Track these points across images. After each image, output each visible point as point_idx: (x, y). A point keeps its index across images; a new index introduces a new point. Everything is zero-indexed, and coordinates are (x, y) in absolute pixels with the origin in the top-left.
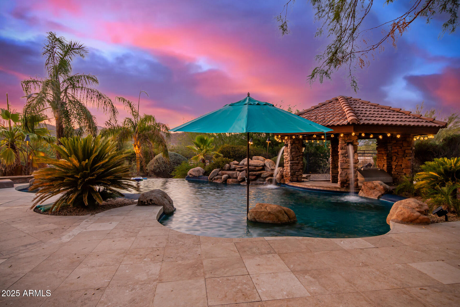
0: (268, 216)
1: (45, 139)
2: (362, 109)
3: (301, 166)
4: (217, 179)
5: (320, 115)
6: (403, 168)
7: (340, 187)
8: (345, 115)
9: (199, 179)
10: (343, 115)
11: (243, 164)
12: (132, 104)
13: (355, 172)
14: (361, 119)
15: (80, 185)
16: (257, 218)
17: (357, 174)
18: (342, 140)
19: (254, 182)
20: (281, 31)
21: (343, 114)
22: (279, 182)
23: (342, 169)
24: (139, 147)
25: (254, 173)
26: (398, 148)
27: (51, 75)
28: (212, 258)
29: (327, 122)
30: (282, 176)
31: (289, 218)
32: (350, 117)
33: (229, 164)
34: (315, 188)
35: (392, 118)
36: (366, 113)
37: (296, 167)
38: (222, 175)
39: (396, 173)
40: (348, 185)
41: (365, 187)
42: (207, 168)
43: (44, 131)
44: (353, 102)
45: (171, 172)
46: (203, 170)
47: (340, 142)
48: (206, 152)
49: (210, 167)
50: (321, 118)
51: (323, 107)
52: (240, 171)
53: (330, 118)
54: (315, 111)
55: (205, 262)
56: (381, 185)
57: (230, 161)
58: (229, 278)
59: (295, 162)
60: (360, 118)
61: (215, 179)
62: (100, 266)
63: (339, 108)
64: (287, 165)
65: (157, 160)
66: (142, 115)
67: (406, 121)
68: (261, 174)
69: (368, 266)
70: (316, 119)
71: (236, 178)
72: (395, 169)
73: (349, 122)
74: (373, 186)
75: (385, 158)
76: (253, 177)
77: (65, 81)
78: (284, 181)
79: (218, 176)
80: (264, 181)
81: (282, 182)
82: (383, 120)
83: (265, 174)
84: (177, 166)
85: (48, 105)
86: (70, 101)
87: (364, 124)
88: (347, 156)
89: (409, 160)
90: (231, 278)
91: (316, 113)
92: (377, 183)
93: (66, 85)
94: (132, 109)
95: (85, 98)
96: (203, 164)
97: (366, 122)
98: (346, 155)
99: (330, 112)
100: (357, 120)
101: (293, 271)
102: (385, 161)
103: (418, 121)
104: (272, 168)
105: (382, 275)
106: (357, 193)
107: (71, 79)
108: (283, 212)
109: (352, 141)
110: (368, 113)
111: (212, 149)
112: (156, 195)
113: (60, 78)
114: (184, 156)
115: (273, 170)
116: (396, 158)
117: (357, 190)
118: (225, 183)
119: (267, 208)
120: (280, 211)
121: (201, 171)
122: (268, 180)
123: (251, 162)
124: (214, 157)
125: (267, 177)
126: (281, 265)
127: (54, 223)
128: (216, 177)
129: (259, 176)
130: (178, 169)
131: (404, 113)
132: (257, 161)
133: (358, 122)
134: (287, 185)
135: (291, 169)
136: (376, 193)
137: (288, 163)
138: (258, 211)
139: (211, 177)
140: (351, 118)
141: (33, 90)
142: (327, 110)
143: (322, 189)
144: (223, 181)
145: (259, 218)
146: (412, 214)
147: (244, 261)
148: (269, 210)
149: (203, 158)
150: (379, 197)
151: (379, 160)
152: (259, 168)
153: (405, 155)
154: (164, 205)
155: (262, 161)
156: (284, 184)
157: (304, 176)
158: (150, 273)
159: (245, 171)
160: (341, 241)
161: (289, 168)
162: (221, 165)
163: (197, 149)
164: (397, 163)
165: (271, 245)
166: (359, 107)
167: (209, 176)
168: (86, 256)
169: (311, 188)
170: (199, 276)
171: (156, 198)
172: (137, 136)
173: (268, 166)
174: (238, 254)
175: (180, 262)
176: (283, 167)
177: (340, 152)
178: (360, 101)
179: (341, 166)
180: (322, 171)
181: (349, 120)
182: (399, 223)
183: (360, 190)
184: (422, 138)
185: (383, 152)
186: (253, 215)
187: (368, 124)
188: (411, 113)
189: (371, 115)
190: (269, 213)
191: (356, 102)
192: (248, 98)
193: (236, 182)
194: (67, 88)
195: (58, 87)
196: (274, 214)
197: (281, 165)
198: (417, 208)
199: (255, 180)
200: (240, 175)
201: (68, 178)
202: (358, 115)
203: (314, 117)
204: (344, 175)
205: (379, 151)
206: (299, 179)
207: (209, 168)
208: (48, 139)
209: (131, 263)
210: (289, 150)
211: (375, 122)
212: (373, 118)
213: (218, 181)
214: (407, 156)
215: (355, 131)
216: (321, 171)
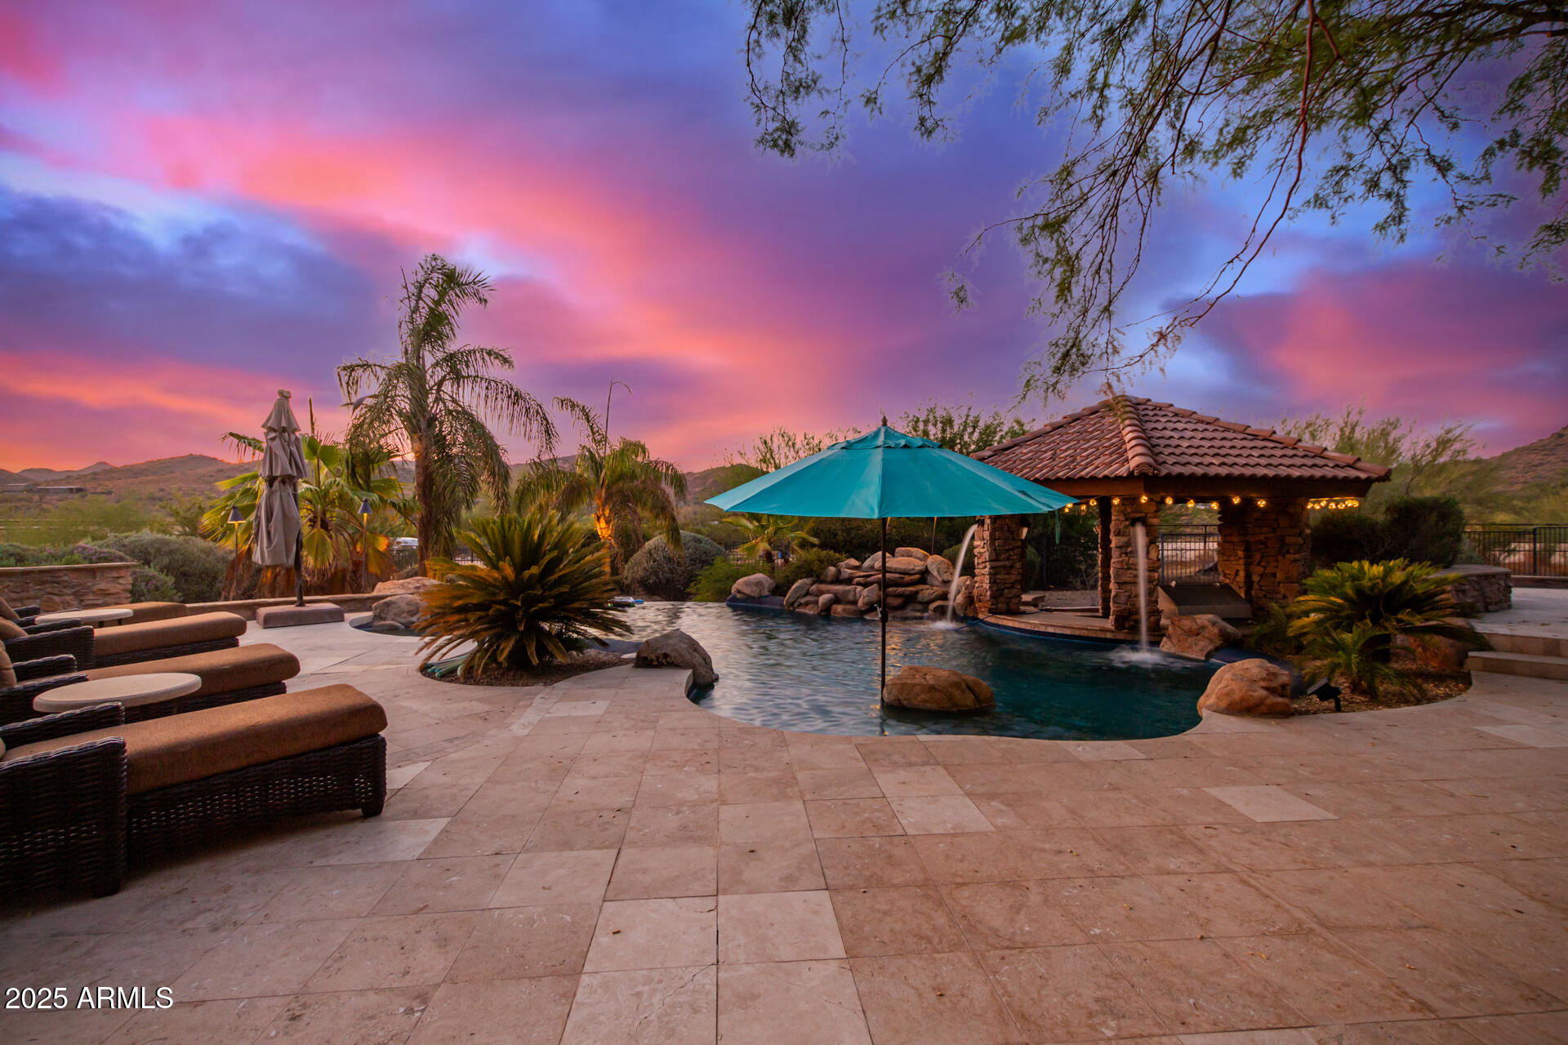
0: (929, 695)
1: (394, 505)
2: (1172, 434)
3: (1018, 574)
4: (807, 604)
5: (1064, 448)
6: (1279, 583)
7: (1113, 628)
8: (1126, 451)
9: (761, 603)
10: (1120, 451)
11: (872, 568)
12: (592, 415)
13: (1151, 593)
14: (1165, 462)
15: (521, 622)
16: (905, 699)
17: (1157, 598)
18: (1118, 512)
19: (899, 613)
20: (955, 300)
21: (1120, 448)
22: (962, 615)
23: (1118, 583)
24: (607, 522)
25: (900, 590)
26: (1265, 530)
27: (406, 350)
28: (813, 769)
29: (1079, 468)
30: (970, 600)
31: (977, 698)
32: (1136, 458)
33: (835, 566)
34: (1050, 630)
35: (1246, 457)
36: (1178, 446)
37: (1006, 576)
38: (818, 596)
39: (1261, 594)
40: (1132, 623)
41: (1174, 629)
42: (780, 575)
43: (389, 485)
44: (1151, 413)
45: (687, 585)
46: (770, 581)
47: (1113, 518)
48: (775, 533)
49: (788, 574)
50: (1065, 458)
51: (1074, 427)
52: (865, 585)
53: (1087, 457)
54: (1052, 436)
55: (800, 776)
56: (1214, 624)
57: (839, 560)
58: (848, 801)
59: (1002, 563)
60: (1161, 458)
61: (800, 604)
62: (607, 777)
63: (1112, 431)
64: (983, 571)
65: (650, 552)
66: (615, 443)
67: (1280, 465)
68: (917, 593)
69: (1119, 789)
70: (1053, 458)
71: (855, 602)
72: (1258, 583)
73: (1133, 471)
74: (1195, 627)
75: (1240, 553)
76: (896, 602)
77: (437, 364)
78: (976, 611)
79: (808, 598)
80: (925, 610)
81: (971, 615)
82: (1219, 465)
83: (926, 592)
84: (702, 567)
85: (397, 421)
86: (450, 412)
87: (1169, 475)
88: (1131, 552)
89: (1295, 561)
90: (852, 802)
91: (1053, 442)
92: (1204, 619)
93: (440, 373)
94: (591, 427)
95: (482, 402)
96: (768, 566)
97: (1177, 470)
98: (1129, 550)
99: (1089, 441)
100: (1151, 466)
101: (969, 795)
102: (1241, 562)
103: (1314, 465)
104: (946, 577)
105: (1142, 805)
106: (1154, 643)
107: (450, 358)
108: (964, 686)
109: (1143, 515)
110: (1185, 444)
111: (790, 525)
112: (675, 645)
113: (426, 358)
114: (715, 541)
115: (947, 583)
116: (1262, 557)
117: (1155, 636)
118: (826, 614)
119: (928, 677)
120: (956, 685)
121: (767, 585)
122: (935, 609)
123: (893, 562)
124: (794, 545)
125: (932, 601)
126: (949, 784)
127: (480, 700)
128: (803, 601)
129: (910, 599)
130: (706, 577)
131: (1281, 443)
132: (907, 560)
133: (1154, 469)
134: (982, 621)
135: (993, 582)
136: (1202, 644)
137: (985, 567)
138: (906, 684)
139: (791, 600)
140: (1138, 460)
141: (365, 387)
142: (1085, 434)
143: (1068, 632)
144: (822, 611)
145: (909, 700)
146: (1251, 693)
147: (876, 776)
148: (931, 682)
149: (769, 547)
150: (1209, 655)
151: (1226, 558)
152: (912, 577)
153: (1283, 549)
154: (693, 667)
155: (920, 559)
156: (975, 618)
157: (1026, 598)
158: (701, 789)
159: (875, 586)
160: (1079, 746)
161: (987, 580)
162: (815, 569)
163: (751, 526)
164: (1262, 570)
165: (930, 750)
166: (1165, 428)
167: (785, 596)
168: (573, 760)
169: (1042, 629)
170: (791, 797)
171: (676, 650)
172: (603, 495)
173: (935, 573)
174: (862, 764)
175: (752, 775)
176: (973, 575)
177: (1114, 541)
178: (1171, 409)
179: (1117, 575)
180: (1083, 582)
181: (1133, 464)
182: (1222, 712)
183: (1164, 635)
184: (1333, 506)
185: (1235, 539)
186: (895, 692)
187: (1180, 475)
188: (1300, 444)
189: (1193, 451)
190: (932, 688)
191: (1158, 412)
192: (883, 430)
193: (855, 612)
194: (440, 384)
195: (422, 379)
196: (940, 691)
197: (969, 569)
198: (1263, 679)
199: (902, 607)
200: (864, 595)
201: (498, 607)
202: (1157, 450)
203: (1049, 454)
204: (1123, 599)
205: (1224, 536)
206: (1012, 607)
207: (787, 576)
208: (401, 505)
209: (662, 773)
210: (987, 534)
211: (1199, 471)
212: (1197, 460)
213: (810, 611)
214: (1288, 552)
215: (1148, 490)
216: (1079, 583)
